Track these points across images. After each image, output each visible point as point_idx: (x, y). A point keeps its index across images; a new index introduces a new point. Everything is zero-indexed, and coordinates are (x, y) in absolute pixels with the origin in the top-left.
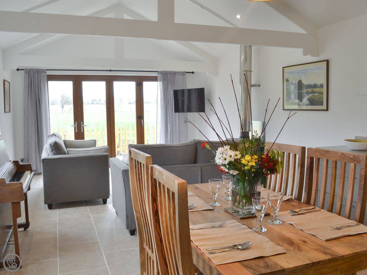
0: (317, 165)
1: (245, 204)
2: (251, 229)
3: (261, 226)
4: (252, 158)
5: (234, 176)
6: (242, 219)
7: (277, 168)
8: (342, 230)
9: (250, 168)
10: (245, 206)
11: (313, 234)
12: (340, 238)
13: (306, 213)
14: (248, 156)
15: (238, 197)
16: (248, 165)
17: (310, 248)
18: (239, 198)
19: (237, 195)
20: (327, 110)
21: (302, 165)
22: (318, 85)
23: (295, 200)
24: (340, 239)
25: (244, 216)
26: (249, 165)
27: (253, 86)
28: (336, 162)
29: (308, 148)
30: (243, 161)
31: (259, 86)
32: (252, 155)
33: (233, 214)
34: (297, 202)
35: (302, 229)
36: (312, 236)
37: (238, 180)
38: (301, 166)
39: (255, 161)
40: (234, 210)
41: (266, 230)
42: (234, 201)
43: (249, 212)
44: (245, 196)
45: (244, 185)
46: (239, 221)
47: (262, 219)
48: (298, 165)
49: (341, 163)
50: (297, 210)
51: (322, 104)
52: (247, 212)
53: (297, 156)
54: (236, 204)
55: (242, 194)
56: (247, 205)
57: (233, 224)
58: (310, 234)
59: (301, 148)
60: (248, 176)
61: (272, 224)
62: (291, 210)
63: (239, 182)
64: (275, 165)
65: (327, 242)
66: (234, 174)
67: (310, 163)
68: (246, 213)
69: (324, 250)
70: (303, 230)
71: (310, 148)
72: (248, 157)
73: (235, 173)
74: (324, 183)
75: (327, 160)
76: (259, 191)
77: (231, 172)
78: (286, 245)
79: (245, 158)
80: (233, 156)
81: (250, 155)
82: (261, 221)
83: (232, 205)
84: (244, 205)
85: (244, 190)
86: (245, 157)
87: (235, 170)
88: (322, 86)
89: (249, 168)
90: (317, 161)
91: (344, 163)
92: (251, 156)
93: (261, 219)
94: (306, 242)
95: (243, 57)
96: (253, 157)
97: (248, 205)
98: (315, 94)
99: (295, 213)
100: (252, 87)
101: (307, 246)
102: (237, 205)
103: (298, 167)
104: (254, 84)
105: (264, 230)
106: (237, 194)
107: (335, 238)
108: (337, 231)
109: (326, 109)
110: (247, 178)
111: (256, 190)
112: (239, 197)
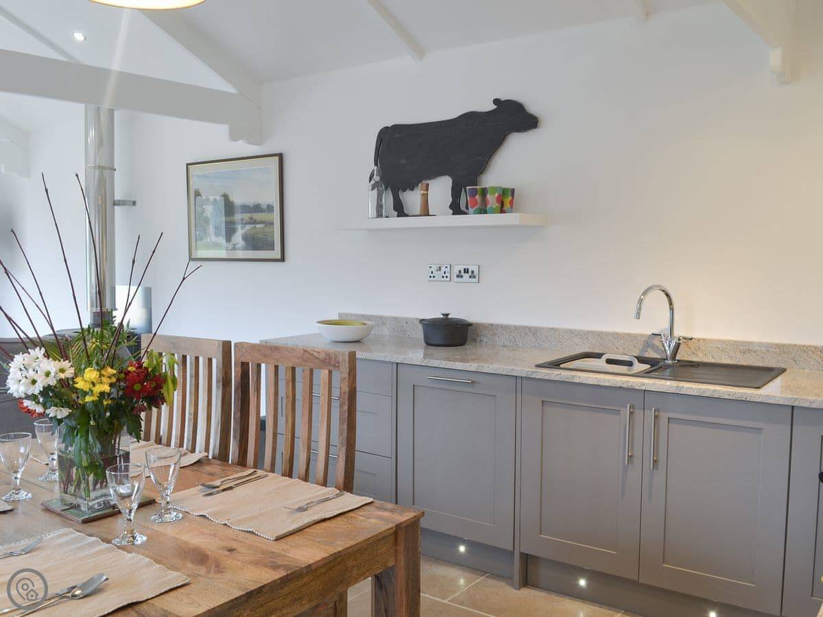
0: (255, 378)
1: (95, 485)
2: (109, 542)
3: (132, 532)
4: (101, 375)
5: (60, 421)
6: (85, 522)
7: (165, 394)
8: (310, 511)
9: (97, 399)
10: (94, 489)
11: (249, 530)
12: (305, 528)
13: (237, 485)
14: (91, 370)
15: (74, 470)
16: (92, 391)
17: (243, 562)
18: (76, 474)
19: (71, 467)
20: (283, 259)
21: (226, 382)
22: (262, 207)
23: (214, 460)
24: (305, 530)
25: (92, 516)
26: (94, 391)
27: (118, 205)
28: (293, 369)
29: (235, 344)
30: (80, 384)
31: (134, 203)
32: (101, 368)
33: (65, 513)
34: (218, 465)
35: (226, 522)
36: (248, 535)
37: (72, 430)
38: (223, 385)
39: (110, 381)
40: (66, 505)
41: (145, 538)
42: (66, 481)
43: (104, 504)
44: (92, 466)
45: (87, 441)
46: (82, 527)
47: (133, 514)
48: (218, 382)
49: (303, 371)
50: (217, 483)
51: (272, 247)
52: (98, 503)
53: (214, 361)
54: (72, 489)
55: (85, 464)
56: (98, 485)
57: (66, 539)
58: (244, 531)
59: (221, 343)
60: (94, 419)
61: (158, 523)
62: (203, 485)
63: (73, 435)
64: (159, 387)
65: (279, 541)
66: (59, 417)
67: (241, 377)
68: (96, 507)
69: (271, 560)
70: (228, 524)
71: (241, 343)
72: (91, 374)
73: (63, 413)
74: (272, 416)
75: (276, 367)
76: (126, 449)
77: (52, 412)
78: (190, 565)
79: (83, 376)
80: (53, 374)
81: (96, 368)
82: (130, 520)
83: (61, 492)
84: (91, 488)
85: (87, 453)
86: (84, 372)
87: (62, 407)
88: (270, 208)
89: (95, 398)
90: (255, 370)
91: (309, 370)
92: (98, 370)
93: (130, 515)
94: (235, 550)
95: (92, 133)
96: (103, 372)
97: (101, 487)
98: (258, 226)
99: (211, 490)
100: (116, 207)
101: (236, 559)
102: (72, 492)
103: (218, 387)
104: (119, 199)
105: (141, 539)
106: (72, 463)
107: (294, 530)
108: (299, 514)
109: (280, 257)
110: (92, 423)
111: (119, 449)
112: (77, 469)
